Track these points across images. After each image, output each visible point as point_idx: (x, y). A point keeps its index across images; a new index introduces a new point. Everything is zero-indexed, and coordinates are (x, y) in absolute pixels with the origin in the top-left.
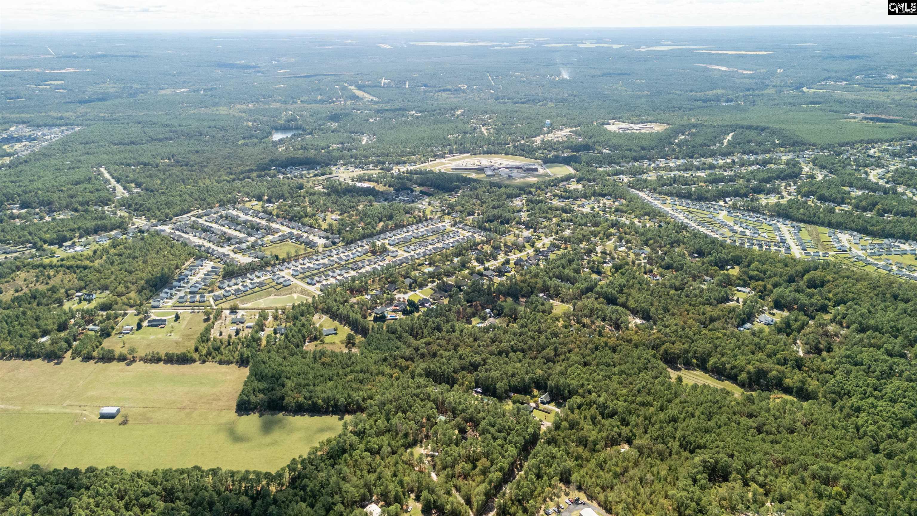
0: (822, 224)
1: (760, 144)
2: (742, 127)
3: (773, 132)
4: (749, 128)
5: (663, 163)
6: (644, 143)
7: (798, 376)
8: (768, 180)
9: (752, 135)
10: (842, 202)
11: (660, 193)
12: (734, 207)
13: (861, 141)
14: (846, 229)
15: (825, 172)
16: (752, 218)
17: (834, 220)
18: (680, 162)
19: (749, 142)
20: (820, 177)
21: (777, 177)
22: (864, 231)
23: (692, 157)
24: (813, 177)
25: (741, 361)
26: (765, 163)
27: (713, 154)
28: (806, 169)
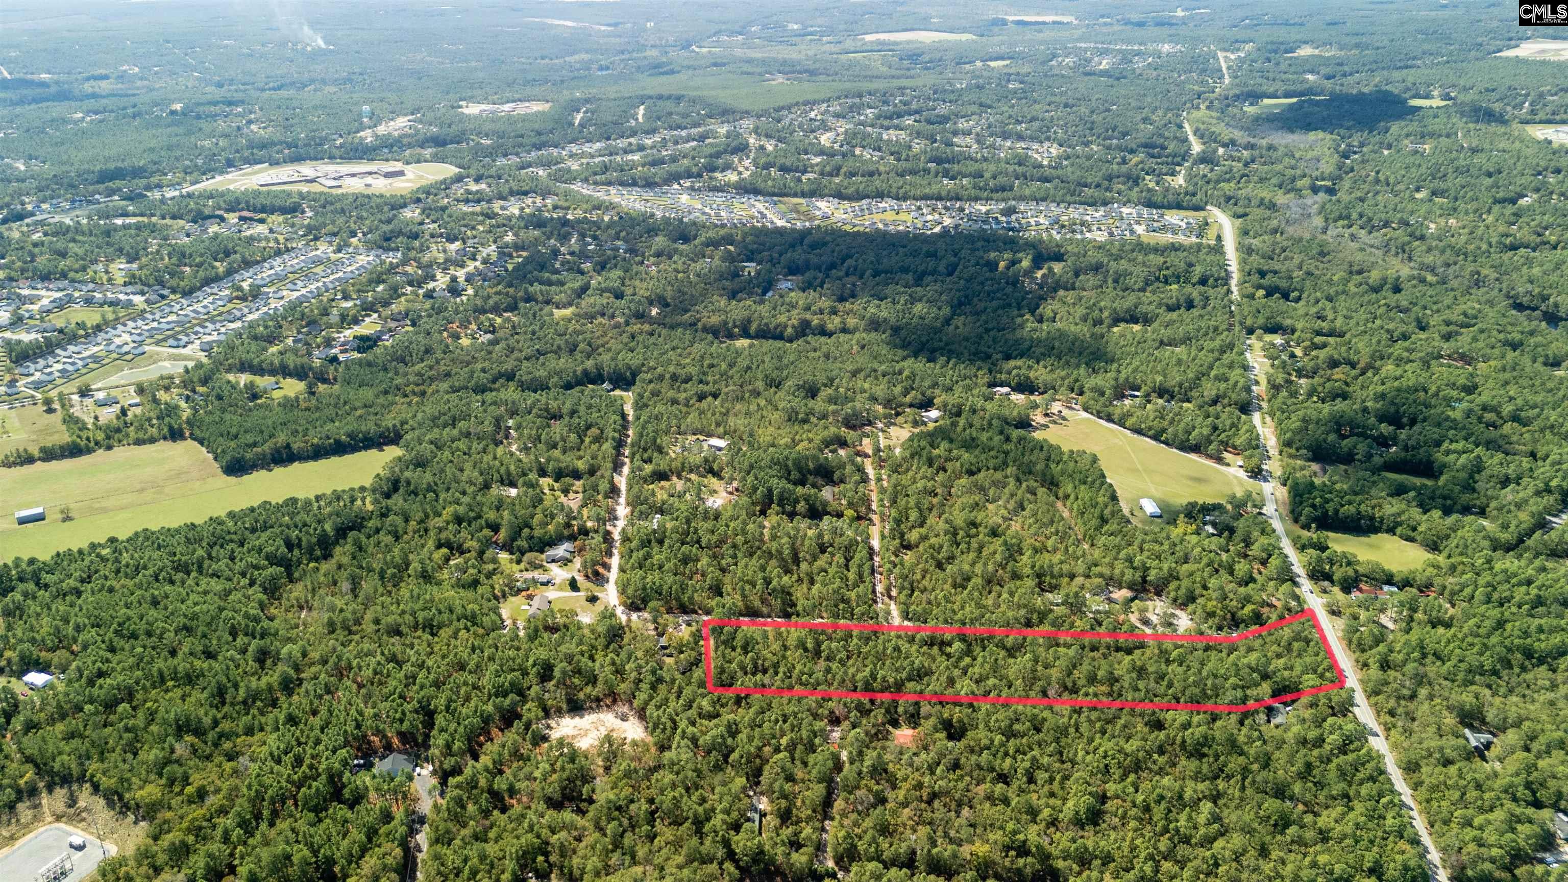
0: (795, 195)
1: (685, 116)
2: (650, 97)
3: (693, 101)
4: (660, 97)
5: (574, 148)
6: (536, 126)
7: (837, 320)
8: (718, 155)
9: (669, 105)
10: (804, 172)
11: (596, 183)
12: (692, 188)
13: (797, 104)
14: (822, 196)
15: (773, 142)
16: (719, 198)
17: (806, 188)
18: (598, 145)
19: (671, 114)
20: (770, 148)
21: (725, 151)
22: (840, 196)
23: (608, 139)
24: (762, 148)
25: (782, 319)
26: (702, 138)
27: (634, 133)
28: (752, 141)
